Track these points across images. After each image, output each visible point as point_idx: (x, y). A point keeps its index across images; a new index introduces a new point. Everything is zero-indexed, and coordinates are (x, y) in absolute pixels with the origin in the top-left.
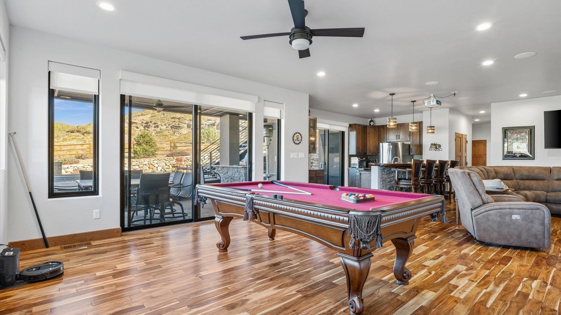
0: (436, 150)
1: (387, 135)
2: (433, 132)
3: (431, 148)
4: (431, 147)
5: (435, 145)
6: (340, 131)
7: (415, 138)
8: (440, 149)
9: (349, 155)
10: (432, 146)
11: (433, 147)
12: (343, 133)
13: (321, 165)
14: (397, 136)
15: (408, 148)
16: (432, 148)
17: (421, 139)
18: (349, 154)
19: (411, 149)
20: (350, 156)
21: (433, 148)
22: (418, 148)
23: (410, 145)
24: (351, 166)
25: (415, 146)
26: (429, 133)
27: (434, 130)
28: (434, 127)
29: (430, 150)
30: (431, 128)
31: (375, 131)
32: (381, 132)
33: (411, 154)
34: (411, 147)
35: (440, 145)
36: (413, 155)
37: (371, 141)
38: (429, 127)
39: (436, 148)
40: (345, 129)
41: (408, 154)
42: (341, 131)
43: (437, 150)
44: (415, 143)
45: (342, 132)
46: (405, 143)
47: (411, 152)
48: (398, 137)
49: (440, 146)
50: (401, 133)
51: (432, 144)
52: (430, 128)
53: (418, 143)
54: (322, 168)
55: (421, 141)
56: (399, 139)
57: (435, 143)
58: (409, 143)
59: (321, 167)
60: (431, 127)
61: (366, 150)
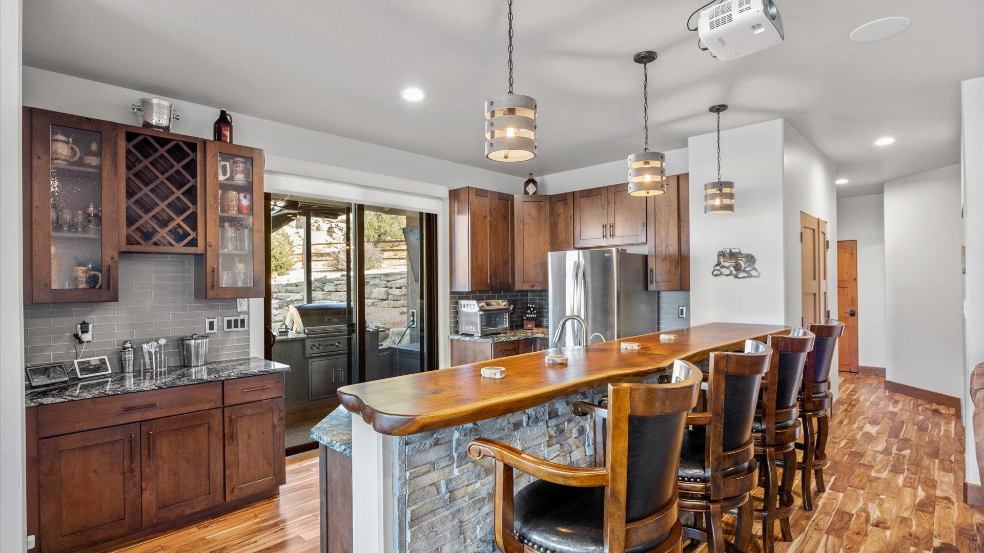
0: (736, 277)
1: (577, 224)
2: (730, 208)
3: (718, 268)
4: (718, 264)
5: (733, 255)
6: (421, 214)
7: (662, 232)
8: (754, 273)
9: (452, 293)
10: (722, 260)
11: (727, 264)
12: (430, 220)
13: (413, 316)
14: (604, 227)
15: (639, 265)
16: (723, 267)
17: (682, 235)
18: (454, 290)
19: (652, 271)
20: (457, 297)
21: (728, 268)
22: (673, 268)
23: (646, 257)
24: (460, 329)
25: (665, 259)
26: (714, 208)
27: (731, 196)
28: (730, 185)
29: (717, 275)
30: (721, 190)
31: (539, 212)
32: (559, 215)
33: (652, 287)
34: (651, 264)
35: (752, 257)
36: (659, 292)
37: (526, 247)
38: (714, 185)
39: (738, 268)
40: (439, 207)
41: (641, 286)
42: (425, 212)
43: (741, 275)
44: (662, 249)
45: (428, 215)
46: (630, 250)
47: (652, 281)
48: (609, 229)
49: (751, 259)
50: (617, 219)
51: (722, 254)
52: (715, 191)
53: (673, 249)
54: (415, 324)
55: (682, 242)
56: (612, 236)
57: (734, 251)
58: (644, 250)
59: (413, 321)
60: (720, 185)
61: (513, 275)
